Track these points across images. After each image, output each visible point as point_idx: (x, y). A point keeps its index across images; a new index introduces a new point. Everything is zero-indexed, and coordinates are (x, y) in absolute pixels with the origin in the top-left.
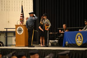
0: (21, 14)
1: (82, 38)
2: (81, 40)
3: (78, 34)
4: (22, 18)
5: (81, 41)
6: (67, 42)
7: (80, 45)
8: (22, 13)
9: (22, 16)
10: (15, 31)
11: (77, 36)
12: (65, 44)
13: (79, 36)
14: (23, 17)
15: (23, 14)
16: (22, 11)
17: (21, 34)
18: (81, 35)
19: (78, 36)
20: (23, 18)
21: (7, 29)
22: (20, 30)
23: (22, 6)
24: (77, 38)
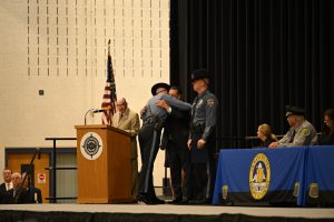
0: (107, 88)
1: (268, 171)
2: (264, 181)
3: (257, 159)
4: (109, 101)
5: (263, 184)
6: (225, 188)
7: (261, 197)
8: (109, 84)
9: (109, 92)
10: (75, 149)
11: (254, 164)
12: (220, 195)
13: (260, 166)
14: (113, 96)
15: (112, 88)
16: (111, 78)
17: (95, 157)
18: (265, 160)
19: (257, 164)
20: (112, 101)
21: (55, 140)
22: (91, 146)
23: (110, 58)
24: (255, 173)
